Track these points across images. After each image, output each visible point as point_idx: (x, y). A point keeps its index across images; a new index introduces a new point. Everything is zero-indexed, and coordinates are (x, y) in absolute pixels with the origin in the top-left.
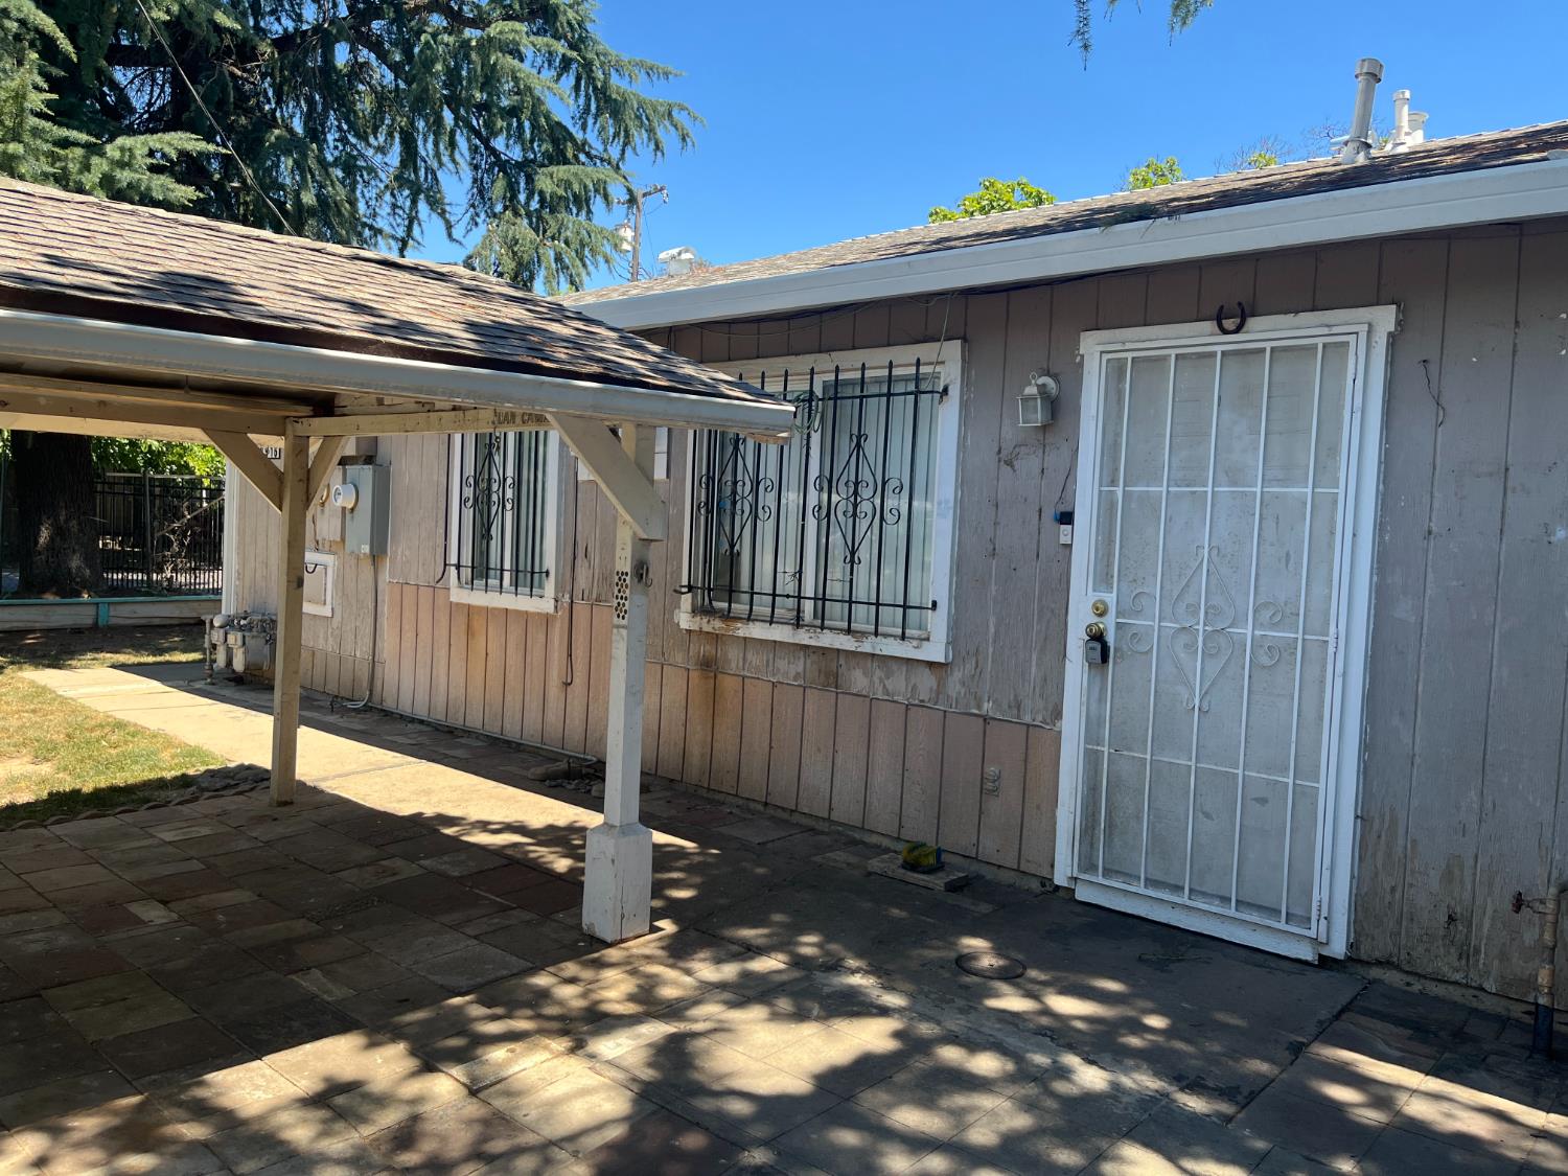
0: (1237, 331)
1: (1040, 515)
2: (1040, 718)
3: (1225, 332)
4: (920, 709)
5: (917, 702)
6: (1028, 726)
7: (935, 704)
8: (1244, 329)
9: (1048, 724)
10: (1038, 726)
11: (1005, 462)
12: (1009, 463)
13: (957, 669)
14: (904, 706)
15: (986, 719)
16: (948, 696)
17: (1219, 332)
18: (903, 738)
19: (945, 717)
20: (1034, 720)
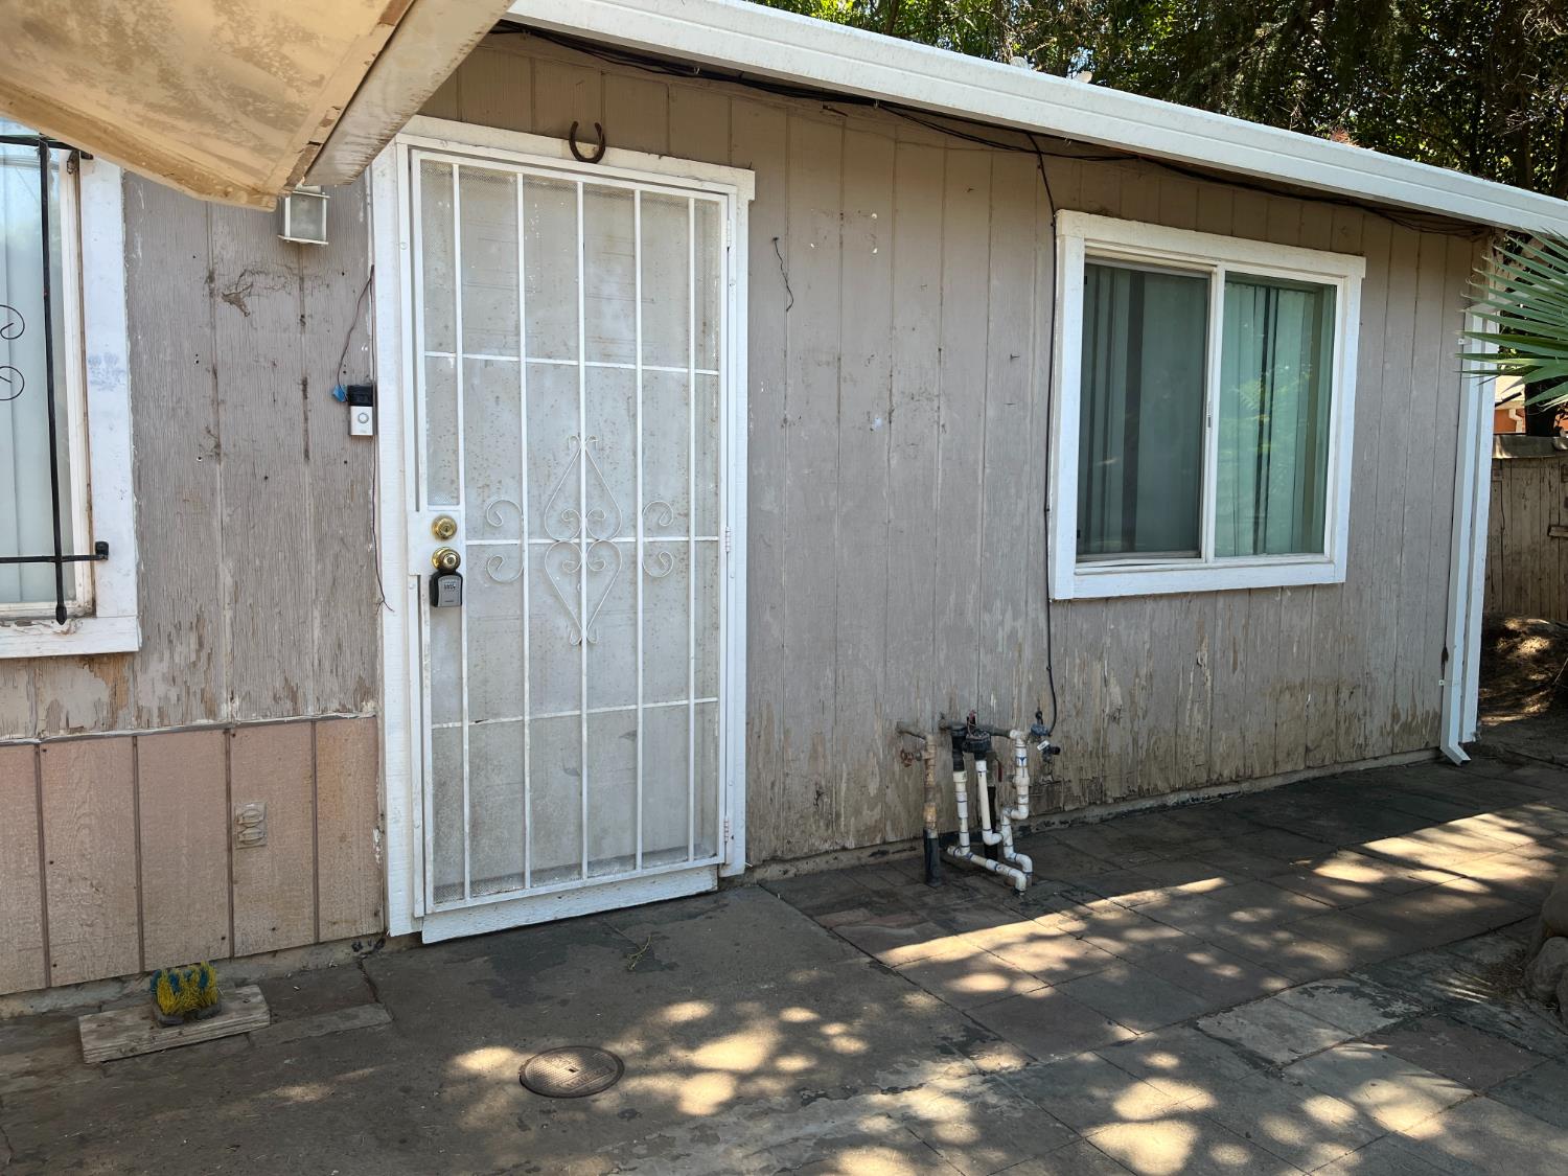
0: (596, 159)
1: (305, 391)
2: (335, 705)
3: (580, 158)
4: (73, 747)
5: (62, 734)
6: (313, 722)
7: (111, 728)
8: (603, 160)
9: (350, 711)
10: (333, 718)
11: (225, 297)
12: (234, 300)
13: (156, 656)
14: (30, 750)
15: (227, 730)
16: (140, 710)
17: (572, 156)
18: (33, 807)
19: (135, 745)
20: (323, 712)
